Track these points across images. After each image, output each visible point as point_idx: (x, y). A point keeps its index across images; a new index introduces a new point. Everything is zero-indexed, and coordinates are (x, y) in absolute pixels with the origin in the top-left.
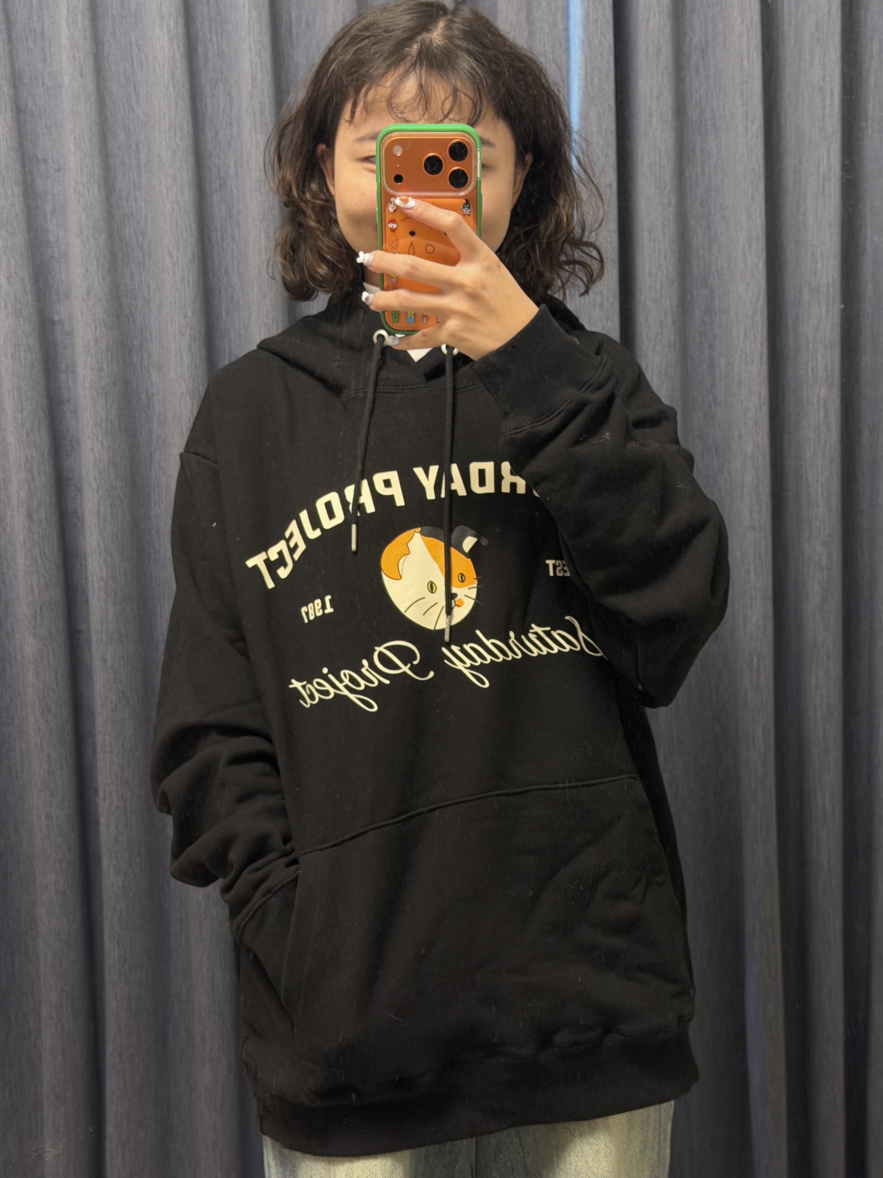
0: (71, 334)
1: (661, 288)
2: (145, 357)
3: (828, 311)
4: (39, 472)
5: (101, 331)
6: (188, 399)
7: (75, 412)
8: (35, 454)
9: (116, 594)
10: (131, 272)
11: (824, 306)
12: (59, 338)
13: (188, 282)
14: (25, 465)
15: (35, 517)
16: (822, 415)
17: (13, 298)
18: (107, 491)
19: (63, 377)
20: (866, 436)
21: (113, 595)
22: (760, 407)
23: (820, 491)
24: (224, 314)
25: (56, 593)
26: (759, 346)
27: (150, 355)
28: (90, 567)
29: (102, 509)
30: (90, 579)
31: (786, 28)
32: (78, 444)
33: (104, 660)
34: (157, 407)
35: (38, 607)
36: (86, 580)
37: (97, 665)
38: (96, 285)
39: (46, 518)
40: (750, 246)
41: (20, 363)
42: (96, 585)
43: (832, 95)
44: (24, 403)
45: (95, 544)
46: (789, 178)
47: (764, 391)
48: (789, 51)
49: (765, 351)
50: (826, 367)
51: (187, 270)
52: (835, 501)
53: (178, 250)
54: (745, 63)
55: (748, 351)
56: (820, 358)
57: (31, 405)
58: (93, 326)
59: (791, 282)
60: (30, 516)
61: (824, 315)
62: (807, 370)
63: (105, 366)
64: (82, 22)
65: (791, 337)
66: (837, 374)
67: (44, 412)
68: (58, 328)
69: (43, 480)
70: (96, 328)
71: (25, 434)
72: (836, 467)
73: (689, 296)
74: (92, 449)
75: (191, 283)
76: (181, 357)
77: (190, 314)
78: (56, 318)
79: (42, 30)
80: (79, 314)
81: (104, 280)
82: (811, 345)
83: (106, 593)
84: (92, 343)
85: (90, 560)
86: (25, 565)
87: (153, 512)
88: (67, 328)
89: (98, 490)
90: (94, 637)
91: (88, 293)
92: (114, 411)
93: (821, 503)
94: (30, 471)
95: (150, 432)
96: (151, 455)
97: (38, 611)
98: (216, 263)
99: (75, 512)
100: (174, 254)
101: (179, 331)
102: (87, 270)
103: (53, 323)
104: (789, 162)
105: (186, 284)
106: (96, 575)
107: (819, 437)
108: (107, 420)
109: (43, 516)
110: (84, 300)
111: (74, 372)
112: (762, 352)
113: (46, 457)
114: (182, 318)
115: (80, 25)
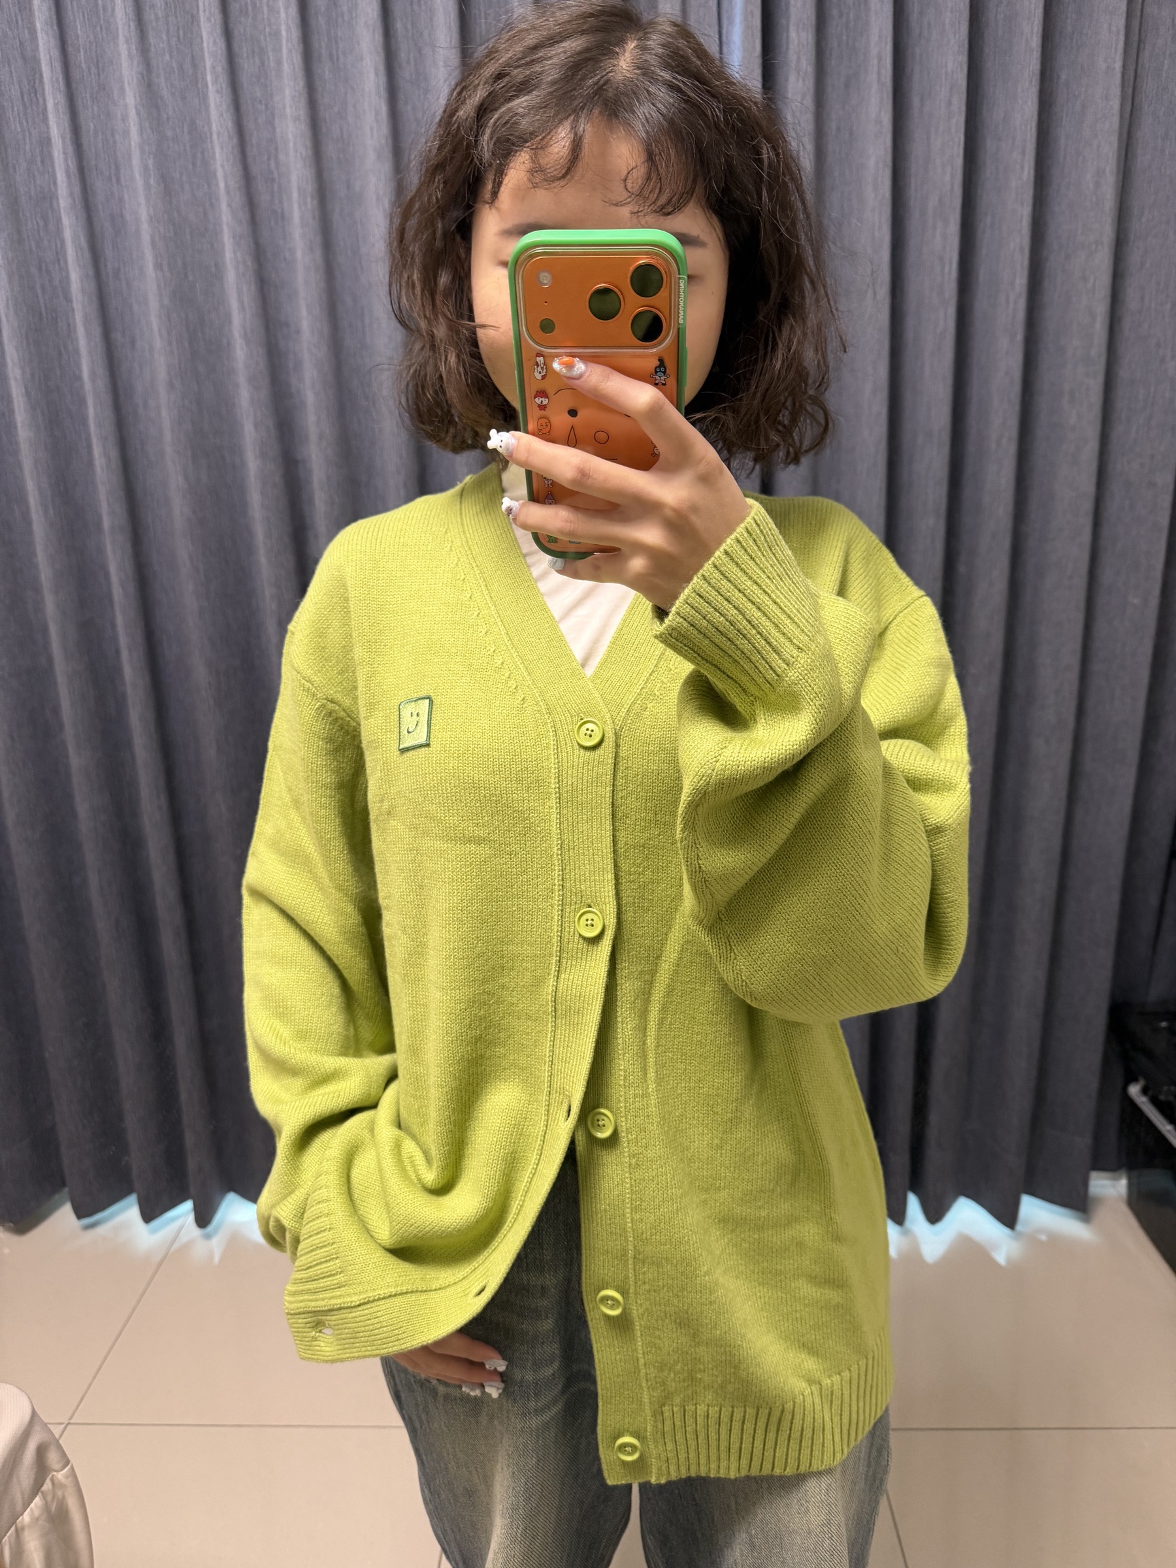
0: (309, 471)
3: (938, 453)
11: (935, 448)
17: (260, 441)
19: (305, 507)
20: (964, 557)
31: (912, 203)
38: (327, 431)
40: (875, 396)
41: (269, 497)
43: (951, 263)
44: (272, 530)
46: (909, 336)
48: (914, 223)
50: (935, 501)
54: (877, 234)
56: (930, 493)
57: (279, 532)
58: (326, 466)
59: (908, 427)
61: (935, 456)
62: (918, 503)
64: (311, 203)
66: (943, 507)
68: (300, 466)
70: (328, 467)
77: (405, 455)
78: (298, 457)
79: (283, 213)
80: (315, 455)
81: (334, 426)
82: (923, 481)
84: (325, 479)
91: (321, 437)
104: (910, 323)
115: (309, 206)
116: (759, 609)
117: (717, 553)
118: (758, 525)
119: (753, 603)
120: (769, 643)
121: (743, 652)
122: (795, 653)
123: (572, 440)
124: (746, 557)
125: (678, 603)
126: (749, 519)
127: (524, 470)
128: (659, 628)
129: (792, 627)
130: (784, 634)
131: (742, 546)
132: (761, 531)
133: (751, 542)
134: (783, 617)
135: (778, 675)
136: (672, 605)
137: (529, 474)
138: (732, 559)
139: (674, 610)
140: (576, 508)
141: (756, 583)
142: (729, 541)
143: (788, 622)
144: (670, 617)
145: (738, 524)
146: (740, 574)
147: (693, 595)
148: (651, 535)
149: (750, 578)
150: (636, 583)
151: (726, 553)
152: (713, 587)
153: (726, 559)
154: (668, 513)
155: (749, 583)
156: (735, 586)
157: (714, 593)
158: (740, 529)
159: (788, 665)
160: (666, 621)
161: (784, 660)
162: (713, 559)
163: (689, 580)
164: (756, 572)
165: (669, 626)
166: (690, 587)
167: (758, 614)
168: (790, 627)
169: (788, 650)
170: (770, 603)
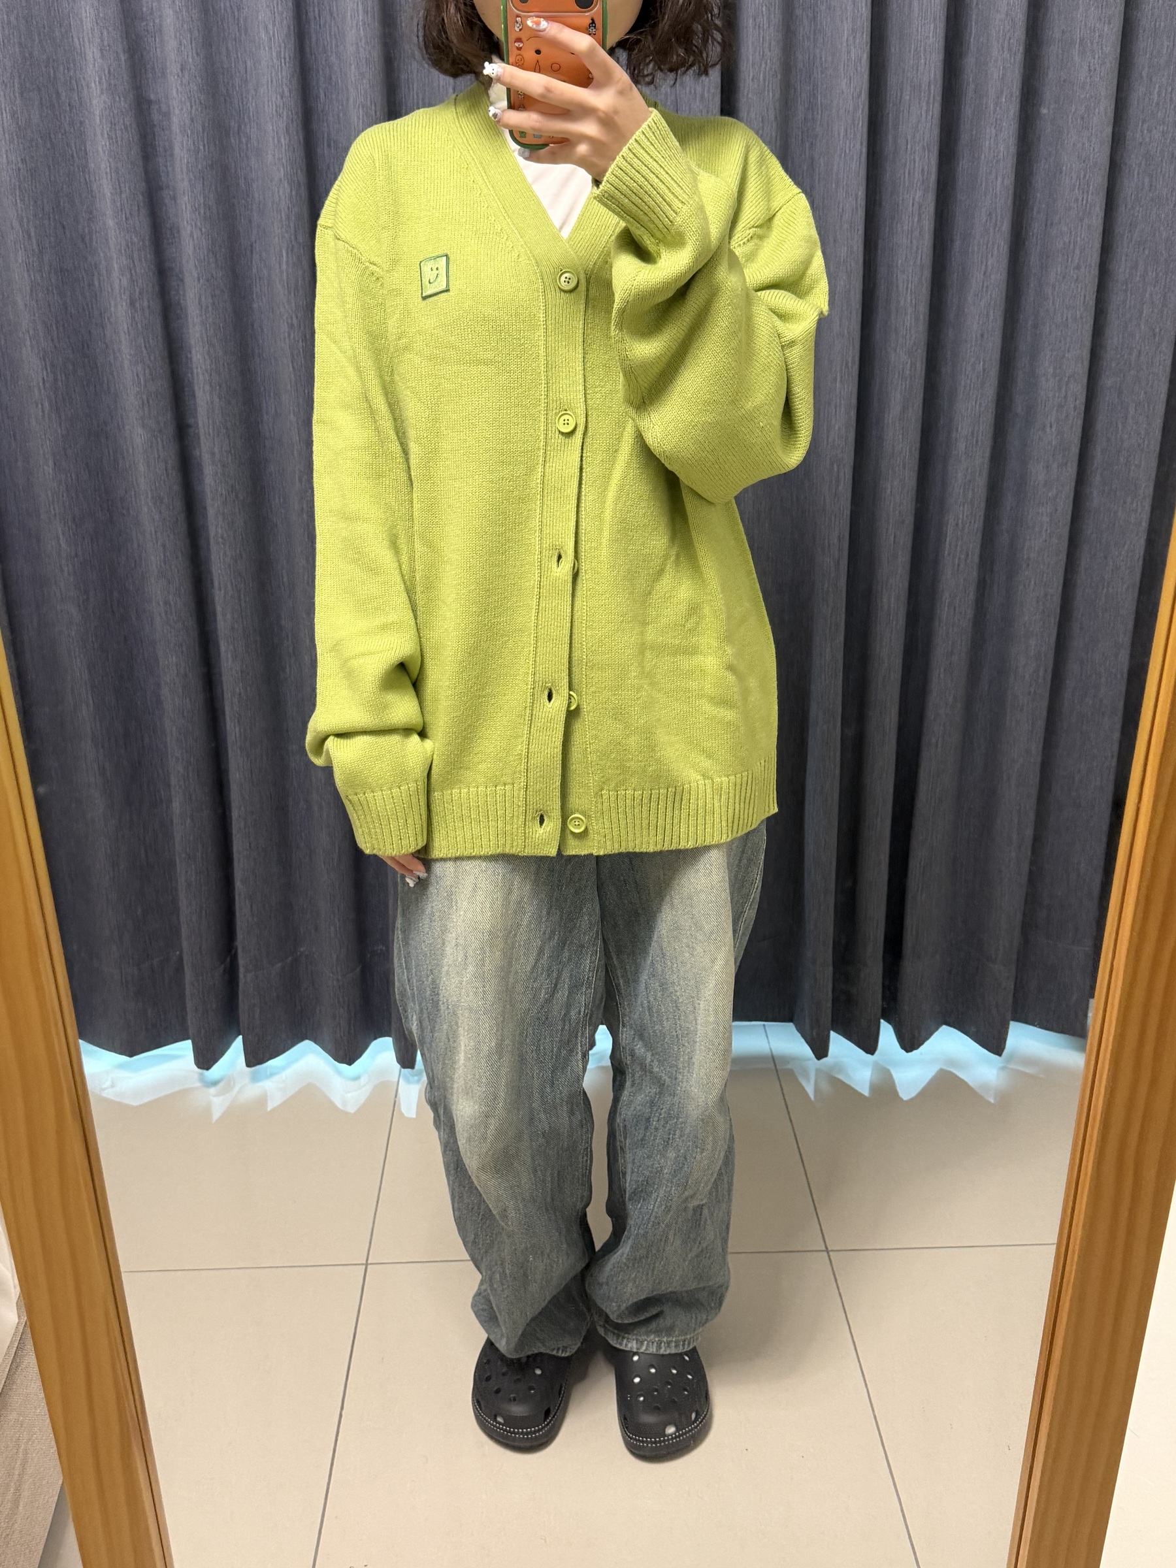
0: (167, 115)
1: (764, 80)
2: (244, 140)
3: (927, 111)
4: (140, 260)
5: (197, 110)
6: (286, 185)
7: (174, 198)
8: (135, 240)
9: (220, 387)
10: (227, 49)
11: (924, 104)
12: (156, 117)
13: (285, 58)
14: (125, 250)
15: (138, 305)
16: (916, 220)
17: (106, 72)
18: (208, 281)
19: (161, 160)
20: (957, 244)
21: (218, 388)
22: (857, 208)
23: (909, 298)
24: (322, 95)
25: (162, 385)
26: (858, 146)
27: (249, 139)
28: (194, 359)
29: (203, 299)
30: (195, 371)
32: (178, 232)
33: (213, 454)
34: (256, 195)
35: (145, 397)
36: (192, 373)
37: (206, 458)
38: (190, 60)
39: (149, 307)
40: (854, 38)
41: (117, 142)
42: (201, 377)
44: (122, 185)
45: (198, 335)
47: (861, 193)
49: (864, 150)
50: (923, 170)
51: (283, 45)
52: (923, 309)
53: (274, 25)
55: (847, 151)
56: (917, 159)
57: (130, 189)
58: (188, 104)
59: (893, 79)
60: (132, 304)
61: (924, 115)
62: (904, 173)
63: (202, 148)
65: (890, 137)
66: (933, 178)
67: (143, 195)
68: (155, 107)
69: (144, 267)
70: (191, 107)
71: (124, 219)
72: (927, 274)
73: (792, 91)
74: (192, 235)
75: (288, 60)
76: (279, 141)
77: (287, 93)
78: (152, 97)
80: (174, 91)
81: (197, 54)
82: (909, 147)
83: (211, 386)
84: (187, 122)
85: (194, 352)
86: (131, 355)
87: (255, 306)
88: (164, 108)
89: (199, 280)
90: (202, 431)
91: (182, 70)
92: (212, 196)
93: (909, 311)
94: (131, 258)
95: (250, 221)
96: (252, 246)
97: (146, 402)
98: (314, 39)
99: (179, 304)
100: (270, 27)
101: (276, 111)
102: (181, 45)
103: (150, 102)
105: (283, 61)
106: (201, 368)
107: (911, 242)
108: (205, 205)
109: (146, 304)
110: (178, 76)
111: (172, 155)
112: (861, 152)
113: (147, 243)
114: (279, 97)
116: (657, 177)
117: (631, 141)
118: (656, 124)
119: (654, 174)
120: (665, 200)
121: (649, 207)
122: (680, 205)
123: (537, 68)
124: (648, 144)
125: (607, 175)
126: (650, 119)
127: (505, 88)
128: (597, 192)
129: (678, 189)
130: (673, 193)
131: (646, 137)
132: (658, 128)
133: (651, 134)
134: (672, 182)
135: (671, 222)
136: (604, 176)
137: (509, 90)
138: (640, 144)
139: (605, 179)
140: (543, 113)
141: (655, 160)
142: (637, 133)
143: (675, 185)
144: (603, 183)
145: (643, 122)
146: (645, 155)
147: (617, 169)
148: (589, 128)
149: (652, 157)
150: (582, 162)
151: (636, 141)
152: (629, 163)
153: (635, 144)
154: (601, 114)
155: (651, 160)
156: (643, 163)
157: (629, 167)
158: (645, 126)
159: (676, 213)
160: (601, 186)
161: (674, 211)
162: (628, 145)
163: (614, 159)
164: (655, 153)
165: (603, 190)
166: (615, 163)
167: (656, 180)
168: (677, 190)
169: (676, 204)
170: (664, 173)
